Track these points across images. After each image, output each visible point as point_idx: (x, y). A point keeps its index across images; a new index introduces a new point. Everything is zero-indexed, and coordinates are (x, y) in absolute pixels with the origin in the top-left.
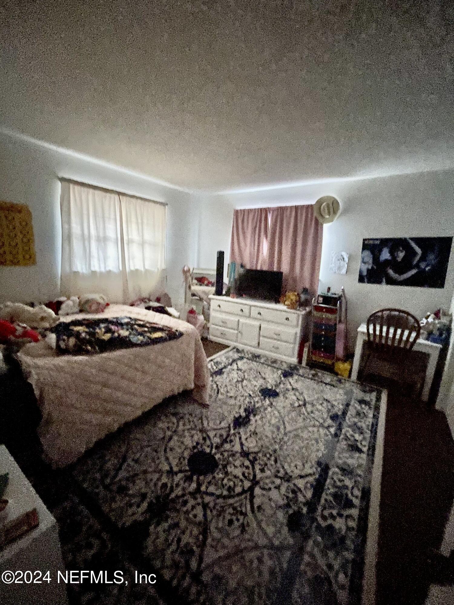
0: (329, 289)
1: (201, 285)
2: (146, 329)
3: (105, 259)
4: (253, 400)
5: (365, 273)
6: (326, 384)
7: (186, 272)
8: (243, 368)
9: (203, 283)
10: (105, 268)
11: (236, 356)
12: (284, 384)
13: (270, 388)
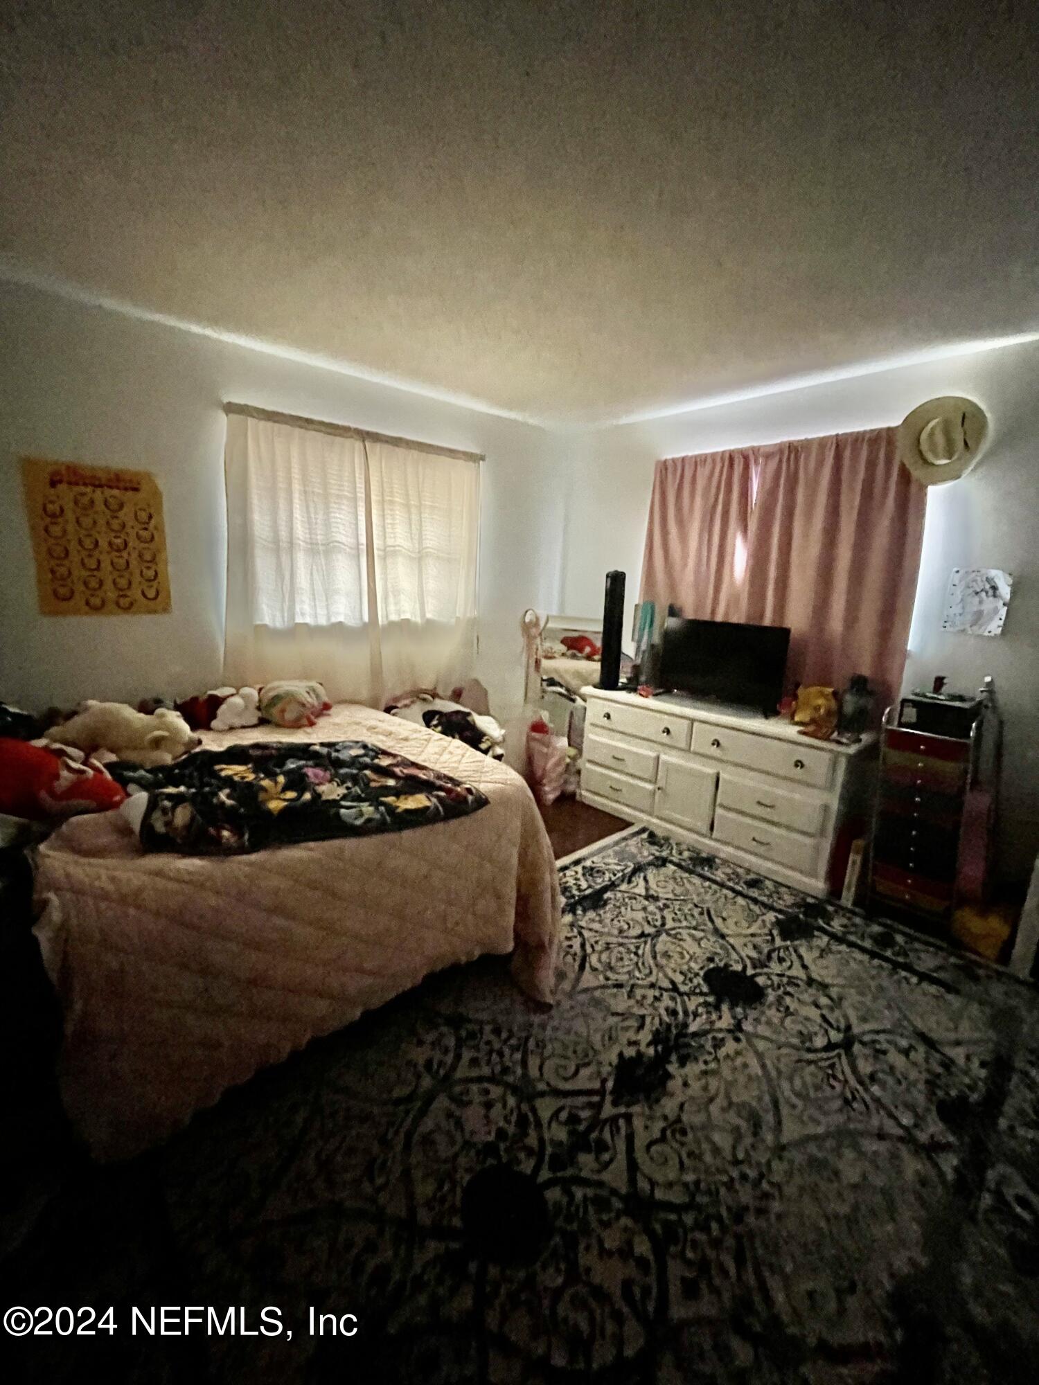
0: (939, 683)
1: (574, 657)
2: (391, 782)
3: (329, 593)
4: (683, 1003)
6: (923, 977)
7: (530, 630)
8: (662, 893)
9: (581, 650)
10: (329, 618)
11: (647, 853)
12: (781, 960)
13: (738, 968)
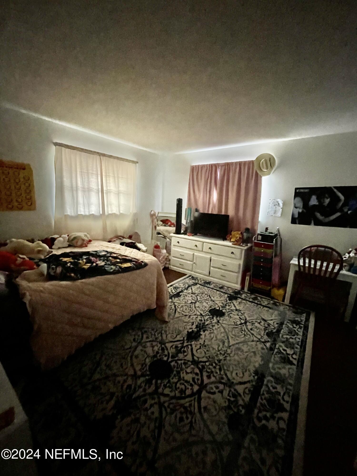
0: (267, 229)
1: (165, 226)
2: (118, 260)
3: (89, 205)
4: (204, 318)
5: (296, 216)
6: (264, 306)
7: (152, 216)
8: (196, 292)
9: (167, 224)
10: (89, 212)
11: (191, 282)
12: (229, 306)
13: (218, 308)
